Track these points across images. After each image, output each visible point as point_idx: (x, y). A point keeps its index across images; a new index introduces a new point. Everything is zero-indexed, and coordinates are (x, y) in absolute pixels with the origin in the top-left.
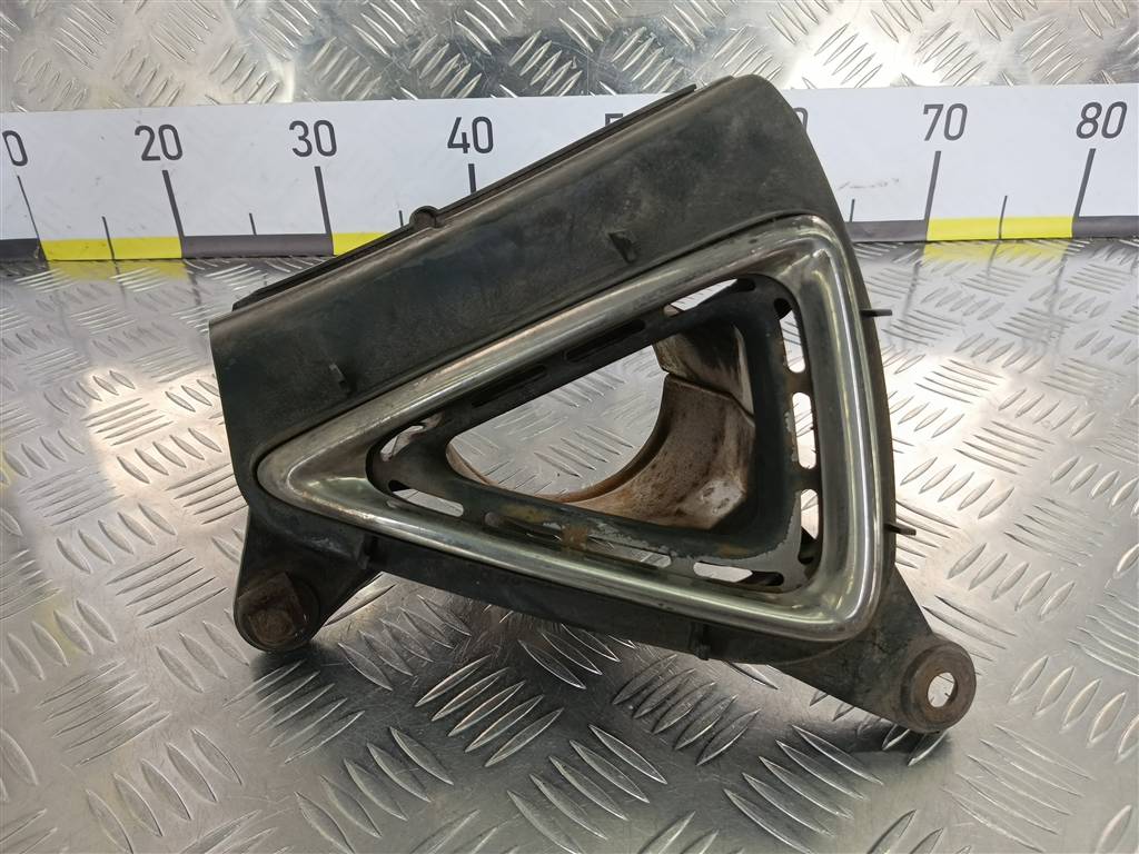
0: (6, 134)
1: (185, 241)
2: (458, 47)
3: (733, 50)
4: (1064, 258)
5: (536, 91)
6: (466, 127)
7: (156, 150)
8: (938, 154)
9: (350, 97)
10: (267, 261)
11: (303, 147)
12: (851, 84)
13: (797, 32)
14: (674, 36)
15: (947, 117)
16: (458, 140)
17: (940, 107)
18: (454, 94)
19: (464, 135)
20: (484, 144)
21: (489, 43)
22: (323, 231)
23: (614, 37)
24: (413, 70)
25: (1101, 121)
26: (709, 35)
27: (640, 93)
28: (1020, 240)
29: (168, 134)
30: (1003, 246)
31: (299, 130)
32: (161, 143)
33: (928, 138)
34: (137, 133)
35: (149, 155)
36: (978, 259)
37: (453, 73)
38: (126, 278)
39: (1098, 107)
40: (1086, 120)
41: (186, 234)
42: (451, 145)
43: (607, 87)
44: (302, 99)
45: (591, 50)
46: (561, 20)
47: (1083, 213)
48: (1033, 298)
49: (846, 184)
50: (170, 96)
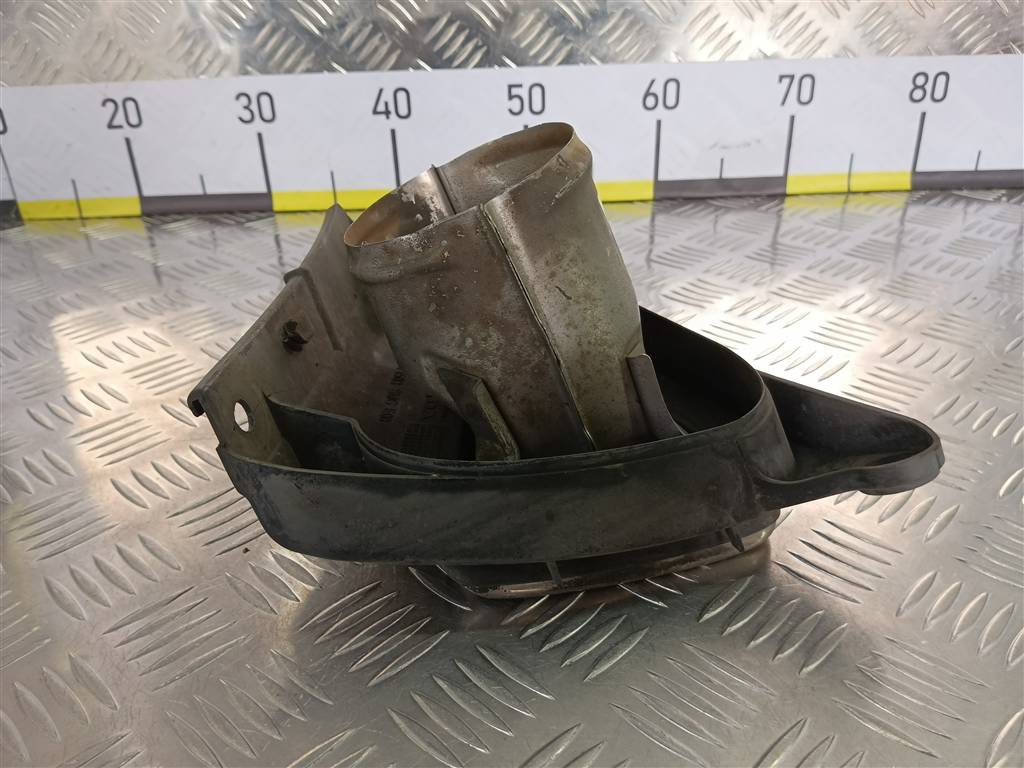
1: (144, 200)
2: (379, 26)
3: (615, 28)
4: (907, 204)
5: (447, 64)
6: (388, 96)
7: (120, 119)
8: (792, 118)
9: (290, 71)
10: (216, 216)
11: (247, 115)
12: (717, 57)
14: (564, 16)
15: (799, 85)
16: (381, 108)
17: (792, 77)
18: (377, 68)
19: (386, 104)
20: (403, 111)
21: (406, 22)
22: (263, 189)
23: (513, 17)
24: (341, 47)
25: (929, 87)
26: (594, 15)
27: (537, 65)
28: (867, 193)
29: (130, 105)
30: (851, 197)
31: (244, 101)
32: (124, 114)
33: (783, 103)
34: (104, 104)
35: (115, 123)
36: (834, 207)
37: (376, 50)
38: (90, 230)
39: (926, 76)
40: (916, 87)
41: (147, 192)
42: (375, 112)
43: (508, 61)
44: (246, 73)
45: (494, 30)
46: (468, 4)
47: (920, 168)
48: (875, 232)
49: (715, 145)
50: (132, 72)
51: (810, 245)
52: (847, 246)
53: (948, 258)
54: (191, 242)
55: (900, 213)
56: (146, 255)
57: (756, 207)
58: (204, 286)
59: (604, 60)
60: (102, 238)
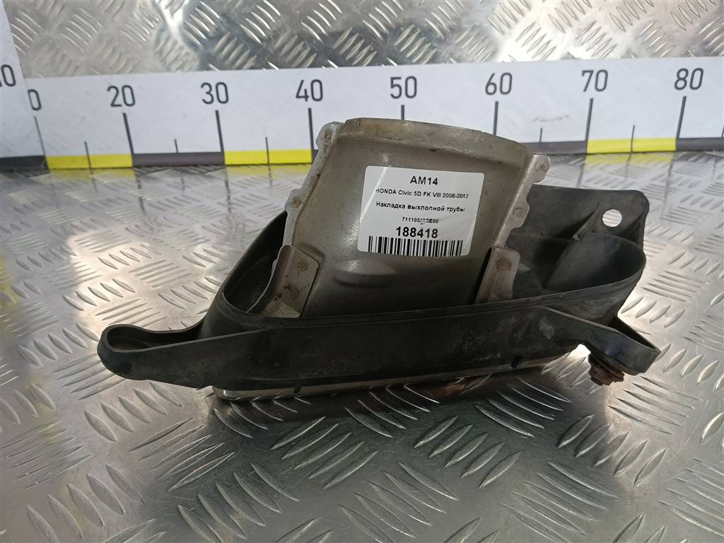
0: (30, 91)
1: (134, 156)
2: (304, 38)
3: (467, 38)
4: (673, 160)
5: (349, 63)
6: (307, 86)
7: (120, 100)
8: (592, 100)
9: (239, 68)
11: (208, 98)
12: (538, 58)
13: (505, 28)
14: (431, 30)
15: (596, 77)
16: (302, 93)
17: (591, 72)
18: (300, 66)
19: (306, 91)
20: (317, 96)
21: (321, 34)
22: (218, 149)
23: (396, 31)
24: (276, 52)
25: (688, 79)
26: (452, 29)
27: (412, 64)
28: (645, 153)
29: (127, 91)
30: (633, 156)
31: (207, 88)
32: (122, 97)
33: (585, 90)
34: (109, 89)
35: (116, 103)
36: (621, 162)
37: (299, 53)
38: (96, 176)
39: (687, 71)
40: (679, 79)
41: (136, 151)
42: (298, 96)
43: (391, 61)
44: (209, 69)
45: (382, 39)
46: (364, 22)
47: (682, 136)
48: (653, 180)
49: (537, 119)
50: (130, 67)
53: (707, 197)
54: (168, 185)
55: (668, 167)
56: (136, 193)
57: (567, 162)
58: (181, 215)
59: (458, 60)
60: (106, 182)
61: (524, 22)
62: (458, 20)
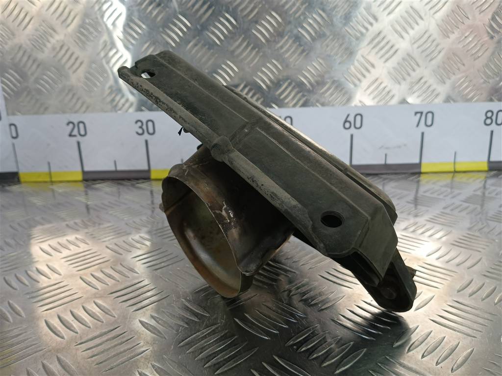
0: (11, 125)
1: (84, 173)
3: (329, 89)
4: (486, 178)
7: (75, 132)
8: (423, 134)
10: (120, 182)
11: (140, 131)
12: (381, 103)
13: (357, 82)
14: (303, 83)
15: (425, 117)
17: (422, 113)
22: (146, 168)
23: (277, 84)
25: (494, 118)
26: (318, 83)
27: (289, 107)
28: (465, 172)
29: (81, 125)
30: (456, 174)
31: (139, 124)
32: (78, 130)
33: (418, 126)
34: (68, 124)
35: (73, 134)
36: (447, 179)
38: (55, 187)
39: (492, 112)
40: (487, 118)
41: (86, 169)
43: (274, 105)
44: (142, 110)
45: (267, 90)
46: (254, 78)
47: (492, 159)
48: (475, 191)
49: (382, 146)
50: (84, 109)
51: (441, 197)
52: (462, 197)
54: (106, 193)
55: (483, 182)
56: (83, 199)
57: (406, 178)
58: (111, 214)
59: (323, 105)
60: (60, 191)
61: (370, 78)
62: (322, 76)
